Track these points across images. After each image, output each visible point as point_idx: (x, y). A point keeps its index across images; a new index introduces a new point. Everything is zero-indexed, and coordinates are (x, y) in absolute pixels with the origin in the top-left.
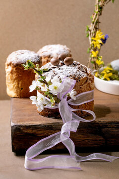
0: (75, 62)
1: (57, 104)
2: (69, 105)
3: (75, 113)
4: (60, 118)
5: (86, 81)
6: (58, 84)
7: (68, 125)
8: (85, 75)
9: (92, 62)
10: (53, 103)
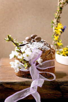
0: (42, 40)
1: (29, 68)
2: (37, 69)
3: (41, 75)
4: (31, 78)
5: (50, 53)
6: (30, 53)
7: (35, 82)
8: (49, 49)
9: (55, 44)
10: (26, 67)
